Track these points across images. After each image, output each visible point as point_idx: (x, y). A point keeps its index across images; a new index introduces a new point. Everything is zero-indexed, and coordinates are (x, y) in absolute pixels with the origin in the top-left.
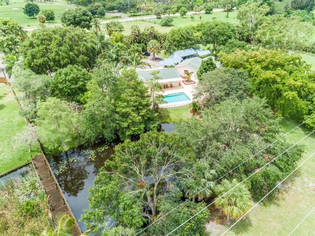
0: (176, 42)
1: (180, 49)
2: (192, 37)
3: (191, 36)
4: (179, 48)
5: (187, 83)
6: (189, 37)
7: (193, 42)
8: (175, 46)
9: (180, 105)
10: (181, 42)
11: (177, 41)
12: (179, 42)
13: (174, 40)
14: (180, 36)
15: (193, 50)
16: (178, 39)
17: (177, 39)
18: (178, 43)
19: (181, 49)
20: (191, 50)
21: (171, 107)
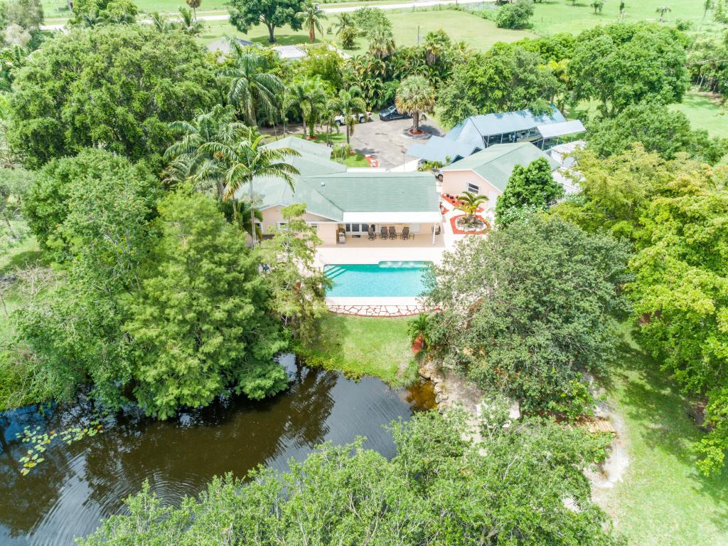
0: (476, 90)
1: (485, 110)
2: (532, 77)
3: (531, 72)
4: (483, 106)
5: (461, 228)
6: (521, 76)
7: (533, 91)
8: (473, 99)
9: (393, 311)
10: (492, 89)
11: (480, 84)
12: (484, 89)
13: (473, 83)
14: (492, 71)
15: (529, 114)
16: (484, 80)
17: (479, 80)
18: (482, 91)
19: (492, 111)
20: (524, 115)
21: (363, 312)
